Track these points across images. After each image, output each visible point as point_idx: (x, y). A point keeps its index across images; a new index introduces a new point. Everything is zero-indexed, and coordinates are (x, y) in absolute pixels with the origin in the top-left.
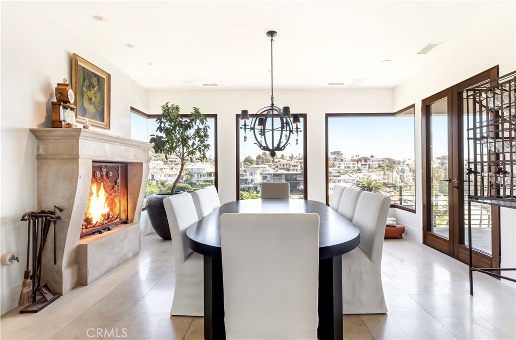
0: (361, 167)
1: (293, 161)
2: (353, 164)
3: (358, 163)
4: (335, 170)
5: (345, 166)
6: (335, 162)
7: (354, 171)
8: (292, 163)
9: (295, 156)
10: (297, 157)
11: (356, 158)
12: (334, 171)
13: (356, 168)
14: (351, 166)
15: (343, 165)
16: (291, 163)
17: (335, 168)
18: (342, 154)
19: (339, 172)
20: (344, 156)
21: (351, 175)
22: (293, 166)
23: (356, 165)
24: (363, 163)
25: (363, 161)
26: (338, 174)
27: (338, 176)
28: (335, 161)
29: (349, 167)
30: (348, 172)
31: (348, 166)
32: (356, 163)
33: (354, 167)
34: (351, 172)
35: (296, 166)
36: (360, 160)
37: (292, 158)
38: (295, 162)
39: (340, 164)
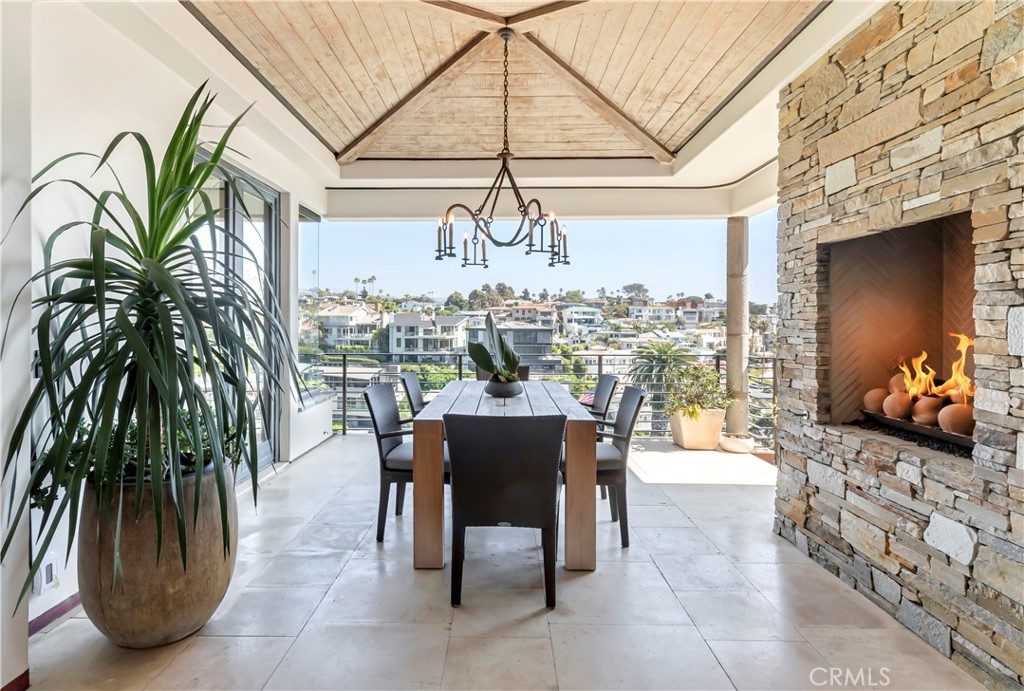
0: (684, 318)
1: (545, 303)
2: (668, 311)
3: (677, 309)
4: (628, 323)
5: (651, 314)
6: (631, 308)
7: (667, 325)
8: (541, 308)
9: (551, 294)
10: (555, 295)
11: (676, 299)
12: (626, 326)
13: (673, 320)
14: (663, 314)
15: (646, 313)
16: (538, 308)
17: (628, 319)
18: (646, 291)
19: (636, 328)
20: (650, 294)
21: (660, 333)
22: (544, 314)
23: (673, 314)
24: (689, 309)
25: (689, 304)
26: (634, 332)
27: (634, 336)
28: (631, 304)
29: (659, 318)
30: (656, 328)
31: (657, 314)
32: (673, 309)
33: (670, 317)
34: (661, 326)
35: (549, 313)
36: (682, 303)
37: (544, 296)
38: (547, 306)
39: (640, 311)
